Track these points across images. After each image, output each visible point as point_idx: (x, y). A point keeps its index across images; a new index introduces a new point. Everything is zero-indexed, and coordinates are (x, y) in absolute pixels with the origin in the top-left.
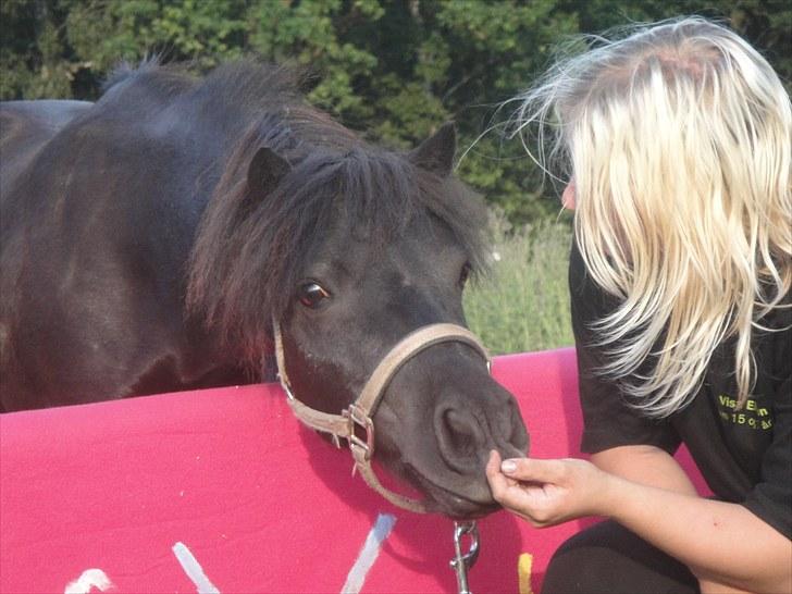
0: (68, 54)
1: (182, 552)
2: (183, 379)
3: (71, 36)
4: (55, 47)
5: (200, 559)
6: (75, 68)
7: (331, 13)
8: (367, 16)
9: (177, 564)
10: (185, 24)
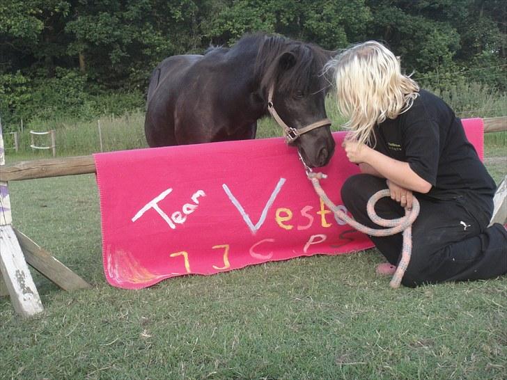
0: (200, 32)
1: (225, 186)
2: (229, 134)
3: (202, 27)
4: (197, 31)
5: (230, 189)
6: (202, 36)
7: (274, 23)
8: (284, 24)
9: (223, 190)
10: (233, 26)
